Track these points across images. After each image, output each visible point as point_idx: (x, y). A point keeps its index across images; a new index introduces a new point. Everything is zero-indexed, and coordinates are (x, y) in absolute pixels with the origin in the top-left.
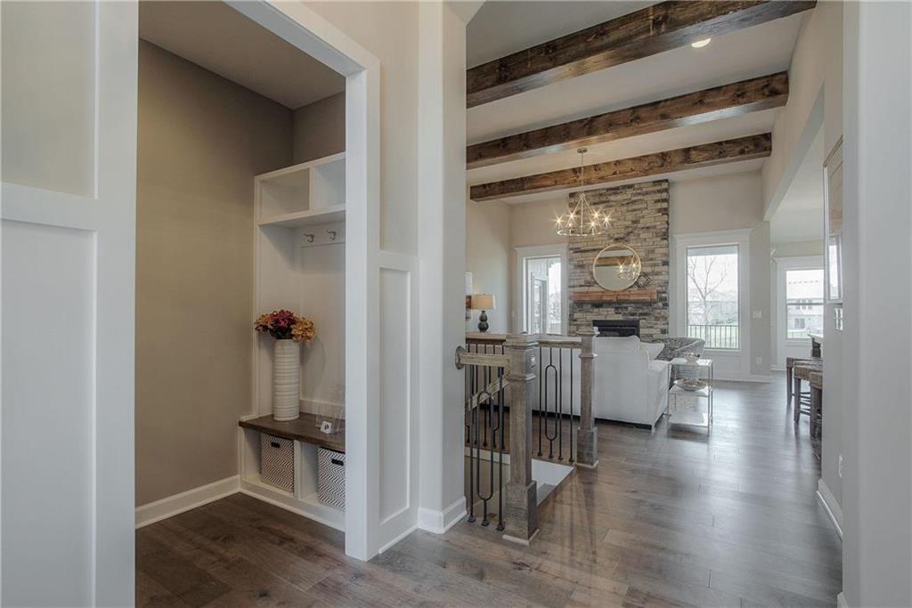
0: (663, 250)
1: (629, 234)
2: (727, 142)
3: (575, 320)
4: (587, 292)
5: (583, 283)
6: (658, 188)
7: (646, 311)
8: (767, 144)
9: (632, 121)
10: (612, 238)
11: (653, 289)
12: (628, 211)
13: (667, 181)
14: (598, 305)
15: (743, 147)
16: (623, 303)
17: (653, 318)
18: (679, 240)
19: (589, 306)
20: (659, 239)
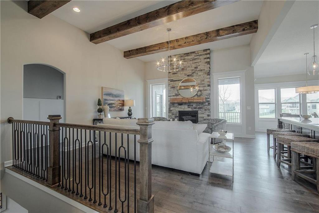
0: (208, 80)
1: (193, 73)
2: (236, 25)
3: (171, 111)
4: (176, 99)
5: (174, 95)
6: (206, 53)
7: (200, 107)
8: (255, 25)
9: (189, 5)
10: (186, 75)
11: (204, 97)
12: (193, 63)
13: (209, 49)
14: (181, 104)
15: (244, 27)
16: (191, 103)
17: (204, 110)
18: (215, 76)
19: (177, 104)
20: (206, 75)
